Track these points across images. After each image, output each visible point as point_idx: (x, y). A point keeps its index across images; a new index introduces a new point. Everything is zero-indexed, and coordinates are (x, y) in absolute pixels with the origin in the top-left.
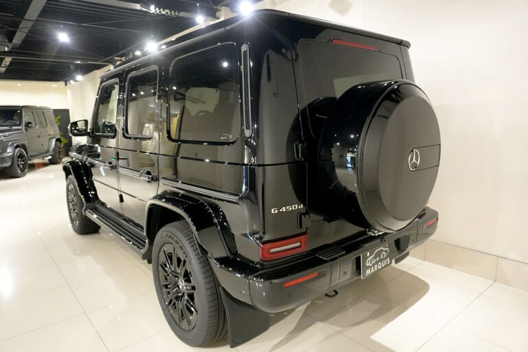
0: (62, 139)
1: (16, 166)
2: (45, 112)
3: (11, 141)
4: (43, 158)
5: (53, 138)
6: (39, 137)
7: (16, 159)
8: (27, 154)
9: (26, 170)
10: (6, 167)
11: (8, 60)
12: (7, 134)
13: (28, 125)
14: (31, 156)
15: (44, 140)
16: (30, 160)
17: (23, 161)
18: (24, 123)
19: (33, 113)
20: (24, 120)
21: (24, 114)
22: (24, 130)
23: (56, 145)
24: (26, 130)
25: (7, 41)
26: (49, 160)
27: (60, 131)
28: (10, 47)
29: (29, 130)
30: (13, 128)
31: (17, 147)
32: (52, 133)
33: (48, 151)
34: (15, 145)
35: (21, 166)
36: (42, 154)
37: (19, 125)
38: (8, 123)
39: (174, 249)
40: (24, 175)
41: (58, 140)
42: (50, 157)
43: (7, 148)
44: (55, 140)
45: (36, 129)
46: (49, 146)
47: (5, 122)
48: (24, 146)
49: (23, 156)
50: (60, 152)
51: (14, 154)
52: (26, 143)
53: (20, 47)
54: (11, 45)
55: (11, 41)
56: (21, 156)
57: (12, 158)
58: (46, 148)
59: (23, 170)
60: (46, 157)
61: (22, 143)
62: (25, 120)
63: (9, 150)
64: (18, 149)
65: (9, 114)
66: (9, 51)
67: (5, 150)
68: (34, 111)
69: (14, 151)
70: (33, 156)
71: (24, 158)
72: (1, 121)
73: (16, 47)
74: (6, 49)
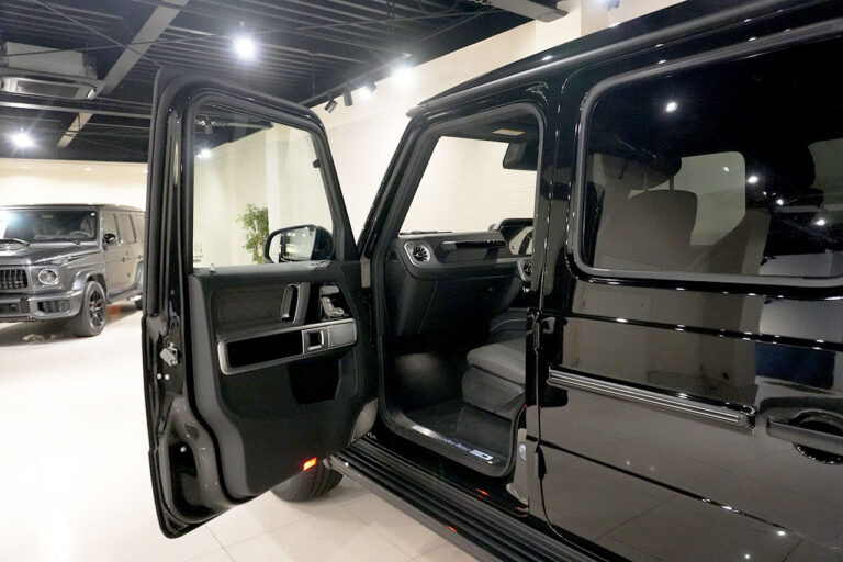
1: (88, 315)
2: (133, 217)
3: (82, 268)
4: (128, 299)
6: (123, 260)
7: (87, 302)
8: (105, 291)
9: (103, 323)
10: (70, 318)
11: (85, 117)
12: (69, 255)
13: (108, 238)
14: (111, 296)
15: (131, 266)
16: (110, 303)
17: (99, 305)
18: (101, 236)
19: (115, 216)
20: (101, 230)
21: (101, 219)
22: (101, 247)
24: (105, 248)
25: (96, 77)
26: (136, 302)
28: (99, 90)
29: (110, 247)
30: (82, 244)
31: (91, 279)
32: (140, 253)
33: (135, 287)
34: (88, 275)
35: (95, 315)
36: (126, 292)
37: (93, 239)
38: (73, 234)
40: (99, 332)
42: (138, 298)
43: (73, 281)
45: (119, 247)
46: (137, 278)
47: (67, 232)
48: (100, 279)
49: (99, 297)
51: (85, 292)
52: (103, 271)
53: (117, 92)
54: (101, 85)
55: (102, 75)
56: (96, 296)
57: (82, 299)
58: (133, 280)
59: (97, 323)
60: (133, 296)
61: (99, 272)
62: (103, 230)
63: (77, 285)
64: (92, 283)
65: (72, 220)
66: (94, 100)
67: (69, 287)
68: (117, 213)
69: (85, 288)
70: (114, 296)
71: (100, 300)
72: (59, 232)
73: (109, 92)
74: (91, 94)
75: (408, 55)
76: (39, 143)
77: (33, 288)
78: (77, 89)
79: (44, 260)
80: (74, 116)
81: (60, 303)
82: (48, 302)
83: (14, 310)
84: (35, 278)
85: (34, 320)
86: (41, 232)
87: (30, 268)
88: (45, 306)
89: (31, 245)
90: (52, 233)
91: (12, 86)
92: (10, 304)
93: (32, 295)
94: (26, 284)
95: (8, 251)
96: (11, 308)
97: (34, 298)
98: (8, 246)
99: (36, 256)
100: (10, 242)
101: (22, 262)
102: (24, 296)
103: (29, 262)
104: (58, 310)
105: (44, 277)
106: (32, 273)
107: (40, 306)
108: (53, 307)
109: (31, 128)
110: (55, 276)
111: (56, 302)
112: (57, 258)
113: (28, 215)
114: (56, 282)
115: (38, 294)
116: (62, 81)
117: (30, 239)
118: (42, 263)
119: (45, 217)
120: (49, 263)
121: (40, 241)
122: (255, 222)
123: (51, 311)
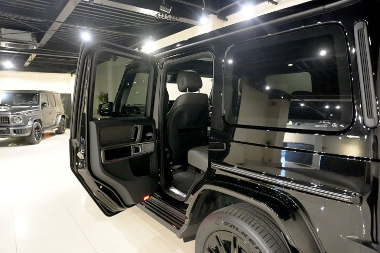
0: (66, 115)
1: (34, 136)
2: (55, 96)
3: (31, 116)
4: (52, 129)
5: (60, 114)
6: (50, 113)
7: (34, 130)
8: (42, 126)
9: (40, 139)
10: (27, 137)
11: (33, 56)
12: (27, 111)
13: (43, 104)
14: (44, 128)
15: (53, 116)
16: (43, 131)
17: (39, 132)
18: (40, 104)
21: (41, 96)
22: (40, 108)
23: (61, 120)
24: (42, 108)
25: (36, 41)
26: (56, 131)
27: (65, 109)
28: (38, 46)
29: (44, 108)
30: (33, 106)
31: (35, 121)
32: (59, 111)
33: (55, 125)
34: (34, 119)
35: (37, 136)
36: (51, 127)
37: (37, 105)
38: (29, 103)
39: (235, 239)
40: (39, 142)
41: (63, 116)
42: (57, 129)
43: (28, 121)
44: (61, 116)
45: (48, 108)
46: (56, 121)
47: (26, 102)
48: (40, 121)
49: (39, 128)
50: (64, 125)
51: (33, 126)
52: (41, 118)
53: (45, 47)
54: (38, 45)
55: (38, 42)
56: (37, 128)
57: (31, 129)
58: (54, 122)
59: (38, 139)
60: (54, 128)
61: (39, 118)
62: (41, 101)
63: (30, 123)
64: (36, 123)
65: (29, 97)
66: (37, 50)
67: (26, 124)
68: (48, 94)
69: (33, 124)
70: (46, 128)
71: (39, 130)
72: (24, 101)
73: (42, 46)
74: (35, 48)
75: (151, 37)
76: (15, 66)
77: (12, 124)
78: (29, 46)
79: (17, 113)
80: (29, 56)
81: (23, 130)
82: (18, 130)
83: (4, 133)
84: (13, 120)
85: (12, 137)
86: (16, 102)
87: (11, 116)
88: (16, 131)
89: (12, 107)
90: (21, 102)
91: (3, 44)
92: (2, 130)
93: (11, 127)
94: (9, 122)
95: (3, 109)
96: (2, 132)
97: (12, 128)
98: (3, 107)
99: (13, 111)
100: (4, 105)
101: (7, 113)
102: (8, 127)
103: (10, 113)
104: (22, 133)
105: (16, 120)
106: (12, 118)
107: (15, 131)
108: (20, 132)
109: (11, 60)
110: (21, 119)
111: (21, 130)
112: (21, 112)
113: (10, 94)
114: (21, 122)
115: (14, 127)
116: (23, 43)
117: (11, 104)
118: (16, 114)
119: (18, 95)
120: (18, 114)
121: (16, 105)
122: (103, 99)
123: (19, 133)
